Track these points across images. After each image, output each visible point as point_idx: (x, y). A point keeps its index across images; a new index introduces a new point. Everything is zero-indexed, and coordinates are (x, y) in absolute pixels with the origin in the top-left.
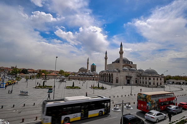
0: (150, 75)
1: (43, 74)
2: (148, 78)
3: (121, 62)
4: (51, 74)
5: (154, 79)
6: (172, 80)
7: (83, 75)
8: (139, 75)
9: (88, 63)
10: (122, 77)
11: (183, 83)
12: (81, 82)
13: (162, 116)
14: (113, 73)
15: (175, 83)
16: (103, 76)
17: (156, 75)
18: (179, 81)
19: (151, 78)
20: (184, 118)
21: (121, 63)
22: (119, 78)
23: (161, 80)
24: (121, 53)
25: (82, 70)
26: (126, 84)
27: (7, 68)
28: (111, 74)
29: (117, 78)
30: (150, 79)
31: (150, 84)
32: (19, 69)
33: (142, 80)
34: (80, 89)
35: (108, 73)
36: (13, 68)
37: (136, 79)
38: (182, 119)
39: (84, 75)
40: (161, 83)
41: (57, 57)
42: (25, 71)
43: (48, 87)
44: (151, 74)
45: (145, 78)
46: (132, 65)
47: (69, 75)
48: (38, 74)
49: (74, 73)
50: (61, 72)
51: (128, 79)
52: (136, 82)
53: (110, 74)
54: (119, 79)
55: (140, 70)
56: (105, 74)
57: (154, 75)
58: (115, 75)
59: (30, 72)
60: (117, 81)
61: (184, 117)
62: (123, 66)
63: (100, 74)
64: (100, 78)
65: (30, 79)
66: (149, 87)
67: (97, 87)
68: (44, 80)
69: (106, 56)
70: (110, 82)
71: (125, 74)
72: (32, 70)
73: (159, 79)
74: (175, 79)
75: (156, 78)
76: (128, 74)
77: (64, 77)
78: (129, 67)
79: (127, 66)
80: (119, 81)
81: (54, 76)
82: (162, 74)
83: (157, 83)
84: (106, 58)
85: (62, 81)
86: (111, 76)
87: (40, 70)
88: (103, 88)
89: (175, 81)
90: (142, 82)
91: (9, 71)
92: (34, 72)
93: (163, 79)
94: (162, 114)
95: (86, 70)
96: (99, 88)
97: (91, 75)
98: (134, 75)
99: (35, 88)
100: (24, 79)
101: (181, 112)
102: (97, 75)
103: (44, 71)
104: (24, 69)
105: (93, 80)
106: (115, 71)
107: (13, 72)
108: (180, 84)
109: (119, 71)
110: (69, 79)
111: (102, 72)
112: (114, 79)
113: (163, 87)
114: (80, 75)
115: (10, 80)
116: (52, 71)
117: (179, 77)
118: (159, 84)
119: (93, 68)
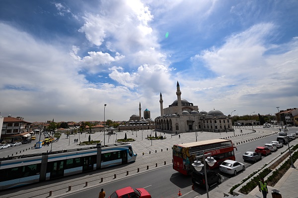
0: (215, 117)
1: (87, 127)
2: (213, 121)
3: (180, 104)
4: (97, 126)
5: (220, 121)
6: (241, 121)
7: (135, 124)
8: (202, 118)
9: (140, 109)
10: (182, 123)
11: (254, 123)
12: (135, 132)
13: (239, 166)
14: (171, 119)
15: (245, 124)
16: (160, 123)
17: (222, 117)
18: (249, 121)
19: (217, 121)
20: (267, 167)
21: (180, 106)
22: (179, 123)
23: (228, 122)
24: (179, 94)
25: (133, 118)
26: (187, 130)
27: (42, 124)
28: (169, 119)
29: (177, 124)
30: (215, 122)
31: (216, 127)
32: (56, 123)
33: (206, 124)
34: (134, 141)
35: (166, 119)
36: (49, 122)
37: (199, 123)
38: (265, 168)
39: (137, 124)
40: (229, 126)
41: (105, 105)
42: (64, 125)
43: (95, 142)
44: (217, 115)
45: (209, 121)
46: (192, 107)
47: (118, 125)
48: (81, 127)
49: (125, 123)
50: (109, 123)
51: (190, 124)
52: (200, 127)
53: (167, 120)
54: (179, 125)
55: (202, 113)
56: (162, 120)
57: (220, 117)
58: (174, 121)
59: (71, 126)
60: (177, 128)
61: (266, 165)
62: (183, 109)
63: (155, 121)
64: (156, 126)
65: (72, 134)
66: (215, 131)
67: (155, 137)
68: (89, 135)
69: (161, 99)
70: (168, 129)
71: (186, 118)
72: (72, 123)
73: (226, 121)
74: (244, 120)
75: (222, 120)
76: (189, 118)
77: (113, 128)
78: (190, 110)
79: (187, 109)
80: (179, 127)
81: (100, 128)
82: (229, 115)
83: (225, 126)
84: (161, 102)
85: (111, 133)
86: (169, 123)
87: (82, 122)
88: (161, 138)
89: (245, 122)
90: (206, 127)
91: (45, 127)
92: (75, 126)
93: (230, 121)
94: (240, 164)
95: (138, 118)
96: (156, 138)
97: (145, 123)
98: (196, 119)
99: (80, 145)
100: (63, 136)
101: (260, 159)
102: (152, 122)
103: (87, 123)
104: (63, 123)
105: (149, 129)
106: (174, 116)
107: (50, 127)
108: (250, 125)
109: (179, 116)
110: (119, 130)
111: (159, 118)
112: (174, 126)
113: (232, 130)
114: (131, 124)
115: (47, 138)
116: (97, 123)
117: (248, 116)
118: (227, 127)
119: (147, 114)
